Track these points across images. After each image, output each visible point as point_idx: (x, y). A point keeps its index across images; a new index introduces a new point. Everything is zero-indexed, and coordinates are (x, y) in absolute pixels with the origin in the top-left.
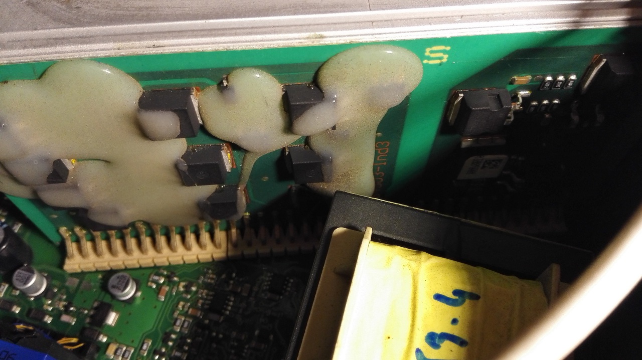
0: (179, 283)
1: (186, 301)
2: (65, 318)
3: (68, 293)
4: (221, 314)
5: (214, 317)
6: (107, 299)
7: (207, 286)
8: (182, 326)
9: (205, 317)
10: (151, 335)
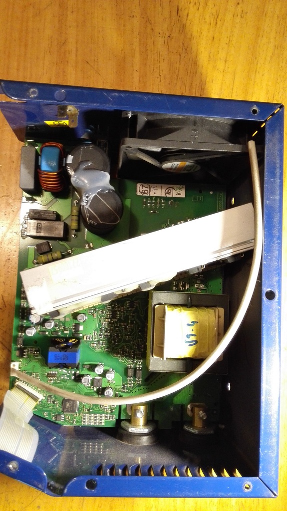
0: (99, 311)
1: (103, 316)
2: (65, 332)
3: (63, 323)
4: (116, 318)
5: (115, 320)
6: (77, 322)
7: (109, 310)
8: (105, 325)
9: (111, 320)
10: (96, 330)
